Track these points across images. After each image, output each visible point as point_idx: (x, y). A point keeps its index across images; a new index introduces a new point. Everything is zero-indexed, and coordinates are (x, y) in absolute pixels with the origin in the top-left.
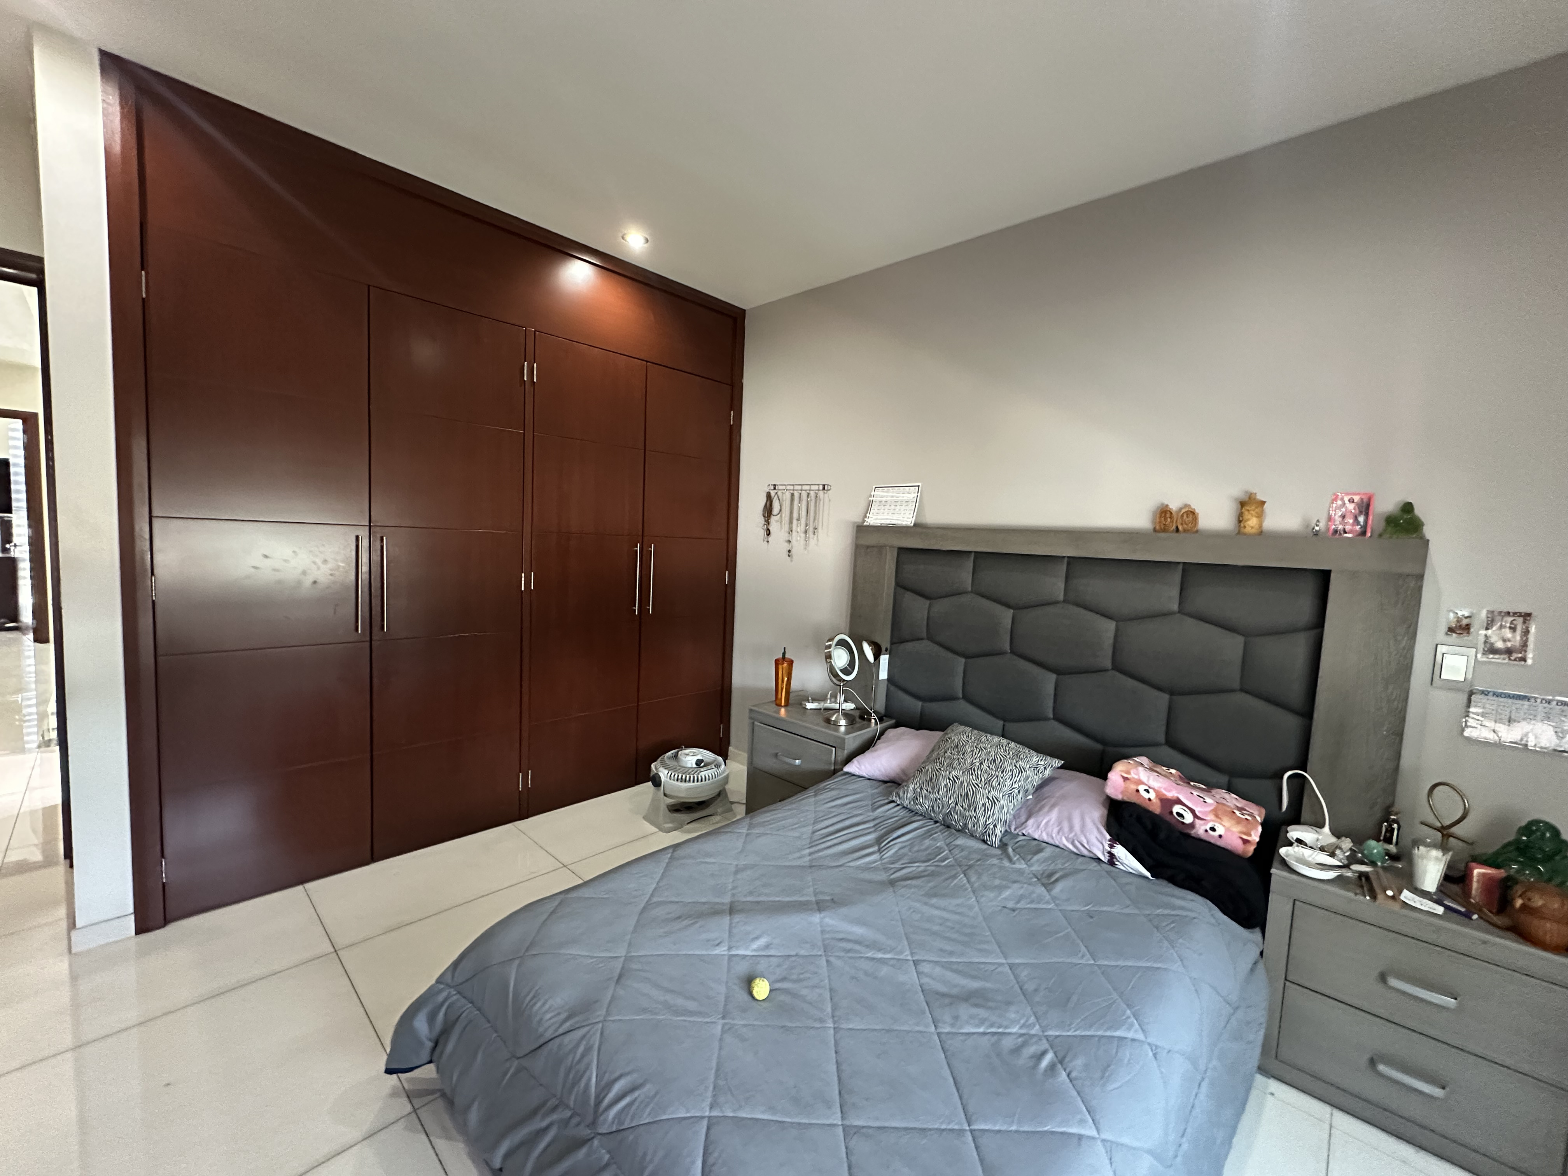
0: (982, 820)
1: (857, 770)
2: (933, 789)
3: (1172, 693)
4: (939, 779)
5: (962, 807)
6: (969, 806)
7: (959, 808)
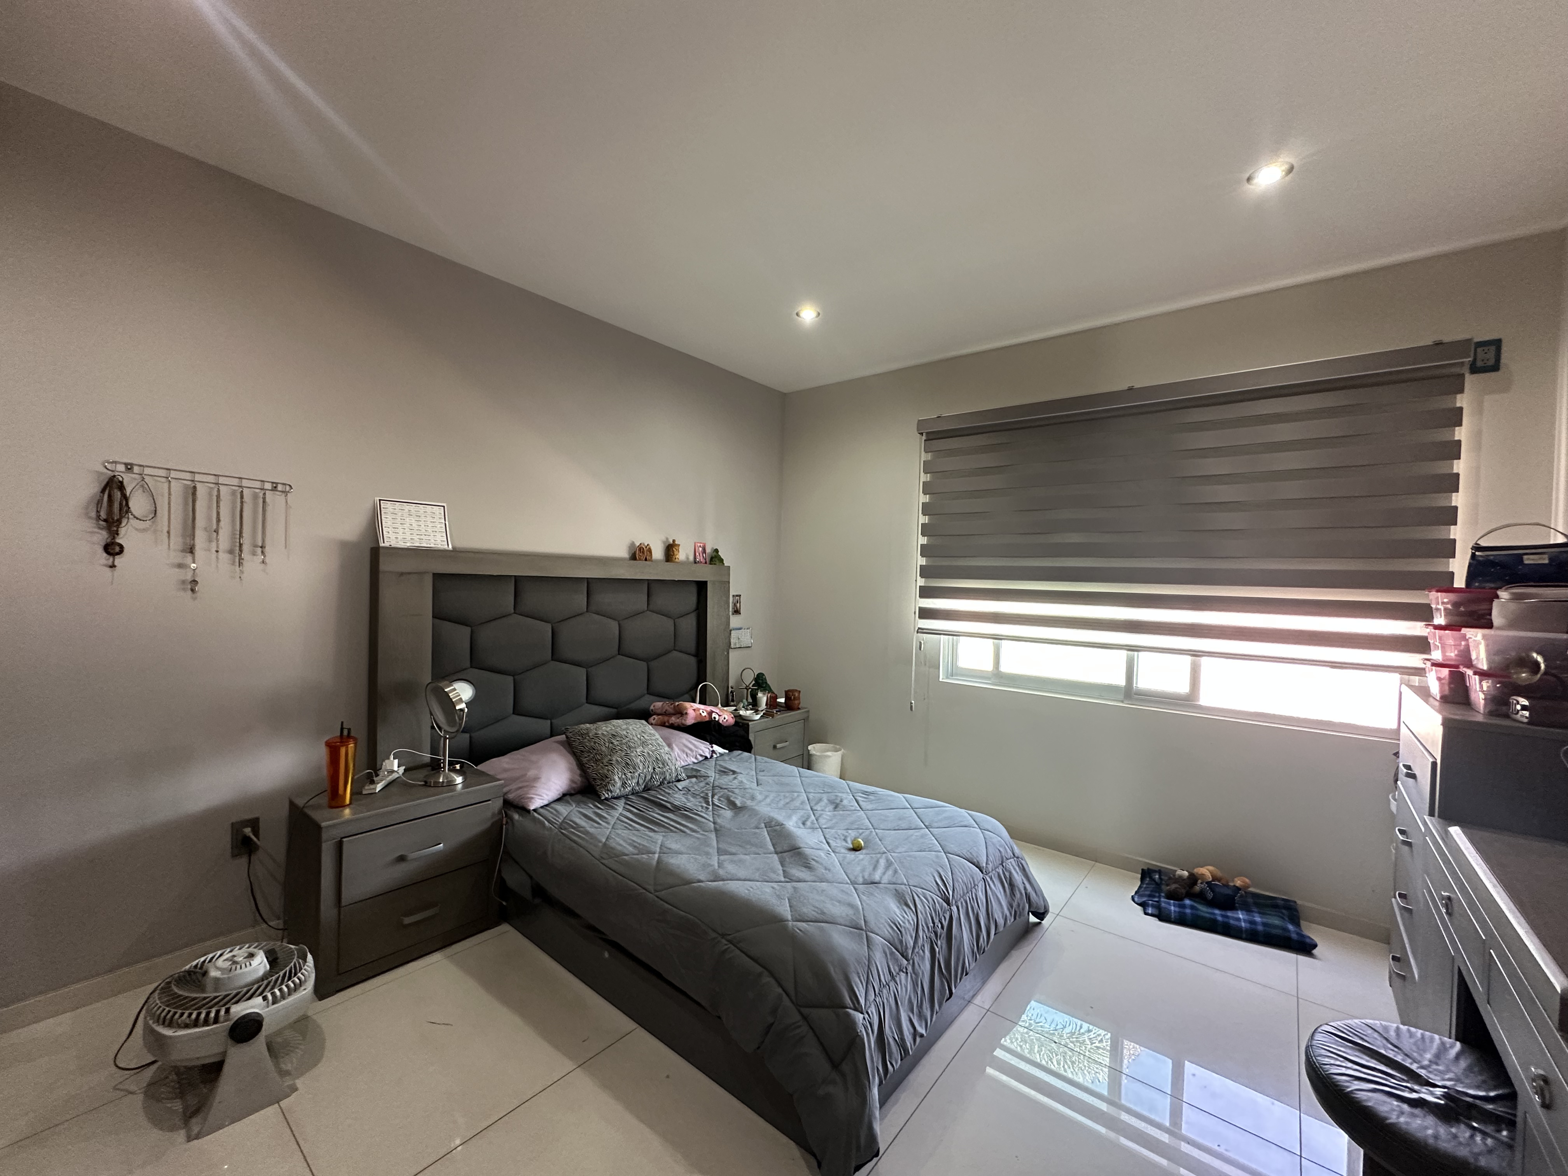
0: (673, 768)
1: (541, 801)
2: (635, 768)
3: (647, 660)
4: (633, 760)
5: (659, 768)
6: (663, 764)
7: (657, 770)
